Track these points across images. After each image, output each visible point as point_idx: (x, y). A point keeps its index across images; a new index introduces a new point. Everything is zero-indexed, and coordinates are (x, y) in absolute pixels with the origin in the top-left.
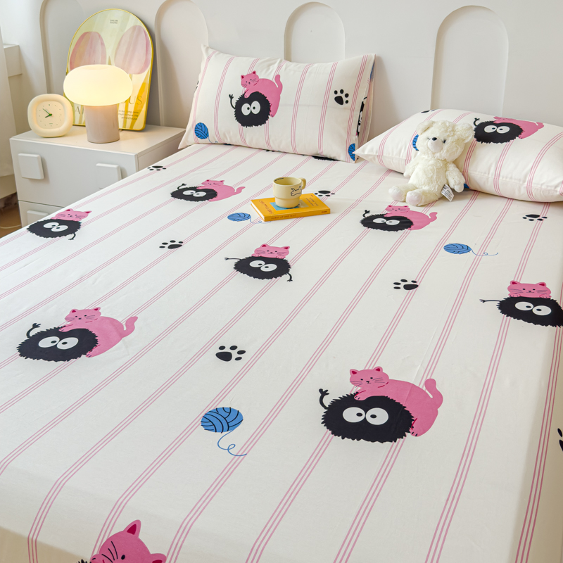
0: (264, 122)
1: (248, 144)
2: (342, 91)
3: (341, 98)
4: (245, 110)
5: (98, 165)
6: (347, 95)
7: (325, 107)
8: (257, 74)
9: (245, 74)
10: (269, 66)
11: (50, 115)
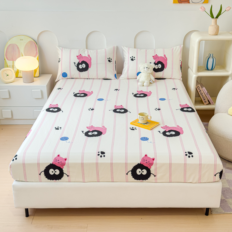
0: (87, 70)
1: (81, 78)
2: (110, 58)
3: (110, 60)
4: (80, 67)
5: (33, 90)
6: (111, 59)
7: (106, 64)
8: (82, 55)
9: (78, 55)
10: (84, 52)
11: (8, 75)
